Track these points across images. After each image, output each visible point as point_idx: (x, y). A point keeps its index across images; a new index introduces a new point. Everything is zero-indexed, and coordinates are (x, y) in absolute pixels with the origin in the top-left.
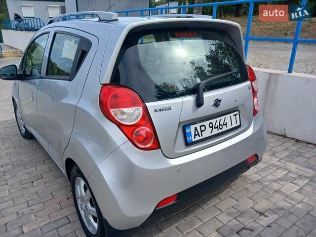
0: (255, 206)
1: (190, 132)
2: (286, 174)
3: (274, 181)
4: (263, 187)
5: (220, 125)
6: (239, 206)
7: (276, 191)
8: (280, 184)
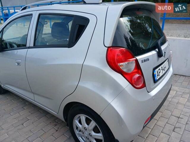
0: (172, 114)
1: (156, 74)
2: (176, 93)
3: (173, 98)
4: (170, 102)
5: (164, 68)
6: (164, 115)
7: (177, 103)
8: (176, 99)
